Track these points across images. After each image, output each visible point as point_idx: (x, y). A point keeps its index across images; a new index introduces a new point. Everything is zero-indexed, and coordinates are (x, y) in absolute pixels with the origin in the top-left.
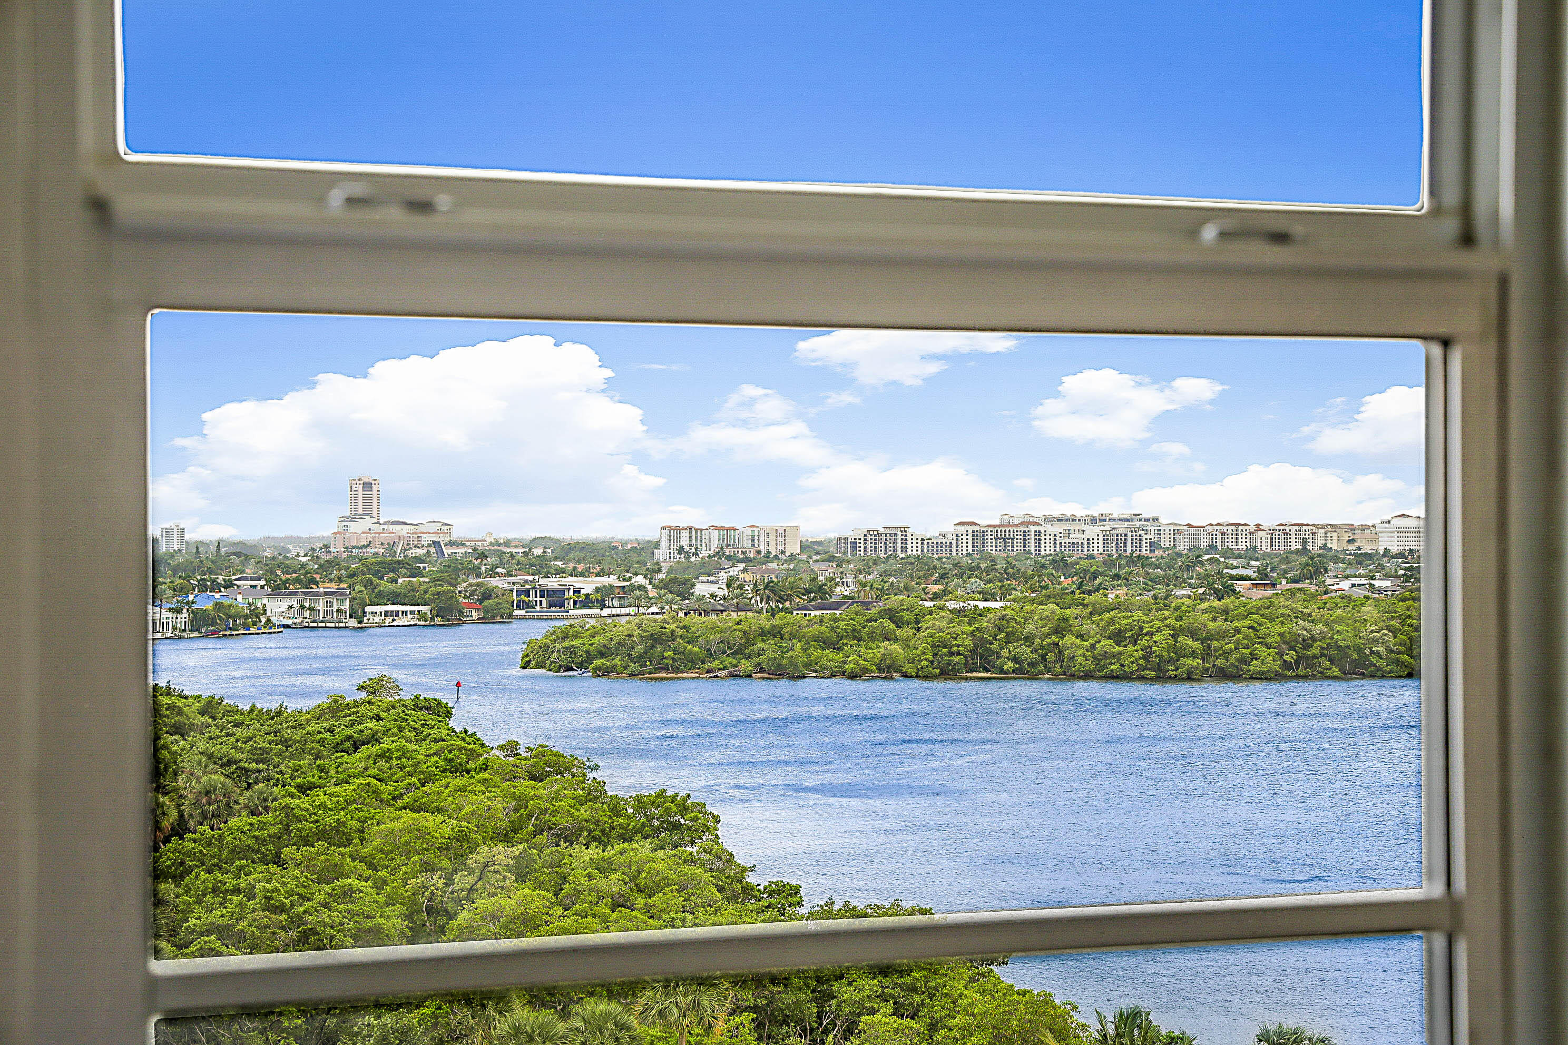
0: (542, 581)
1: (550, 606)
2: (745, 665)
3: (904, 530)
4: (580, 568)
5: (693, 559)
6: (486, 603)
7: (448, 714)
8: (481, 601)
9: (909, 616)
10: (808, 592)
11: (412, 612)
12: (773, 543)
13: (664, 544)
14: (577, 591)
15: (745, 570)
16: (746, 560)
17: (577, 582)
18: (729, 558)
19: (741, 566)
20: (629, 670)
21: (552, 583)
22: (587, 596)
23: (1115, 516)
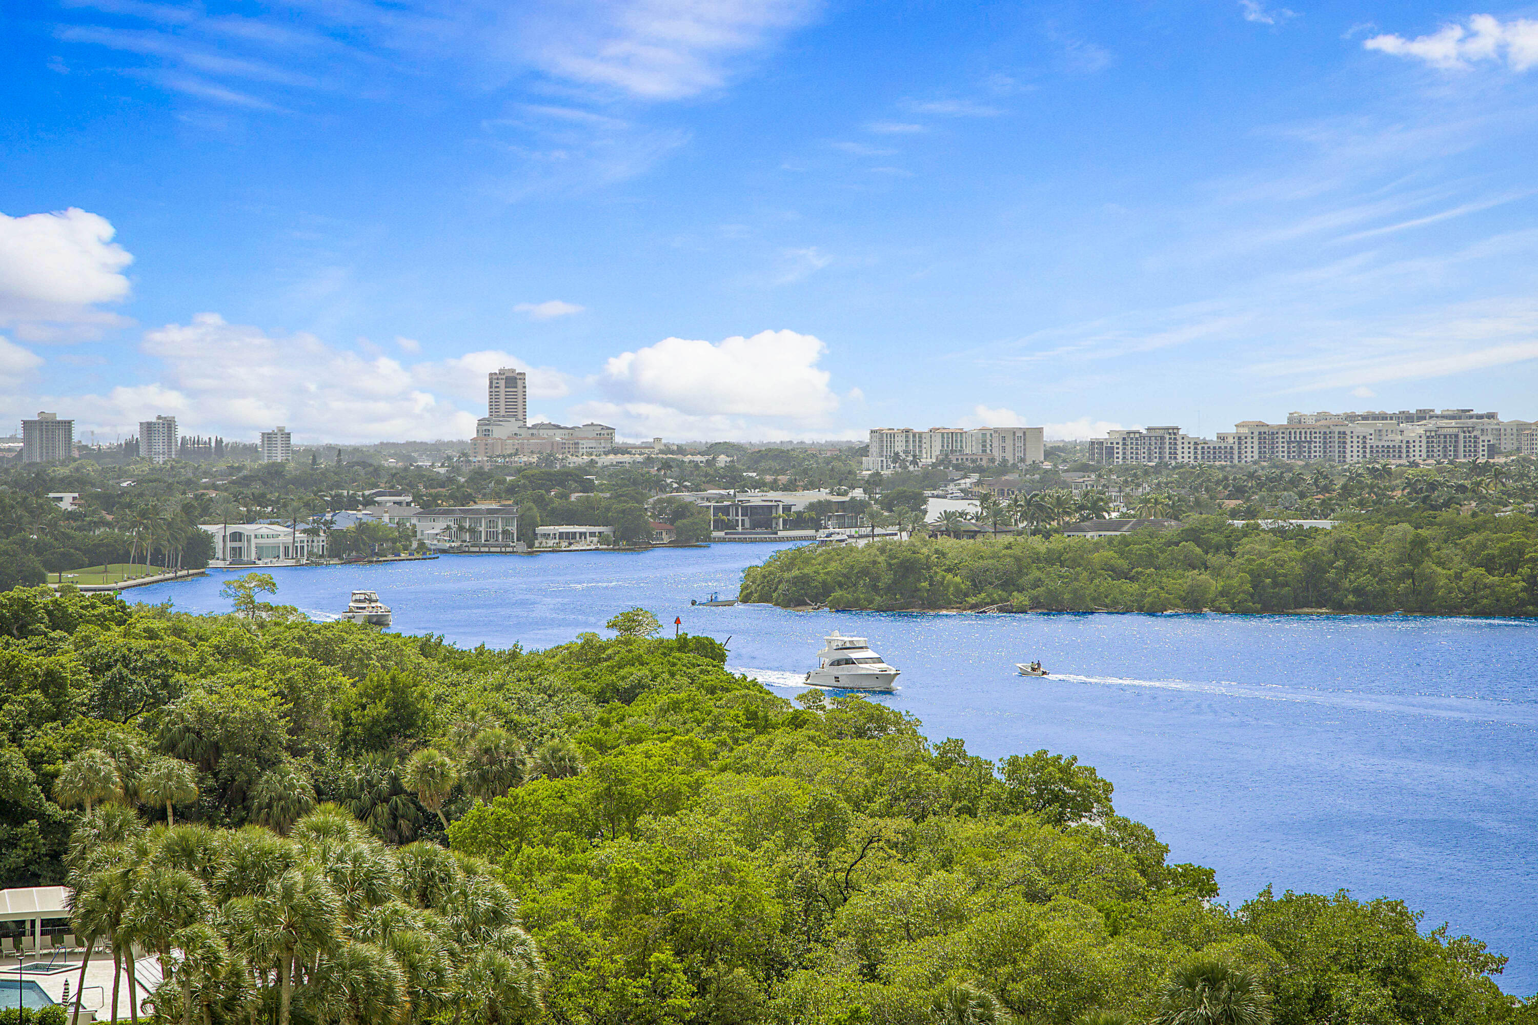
0: (740, 497)
1: (753, 527)
2: (1018, 598)
3: (1174, 431)
4: (783, 479)
5: (911, 468)
6: (679, 523)
7: (722, 658)
8: (672, 521)
9: (1216, 538)
10: (1081, 508)
11: (592, 534)
12: (1009, 449)
13: (874, 449)
14: (787, 508)
15: (979, 483)
16: (980, 470)
17: (786, 498)
18: (957, 467)
19: (975, 477)
20: (875, 605)
21: (755, 498)
22: (799, 514)
23: (1438, 412)
